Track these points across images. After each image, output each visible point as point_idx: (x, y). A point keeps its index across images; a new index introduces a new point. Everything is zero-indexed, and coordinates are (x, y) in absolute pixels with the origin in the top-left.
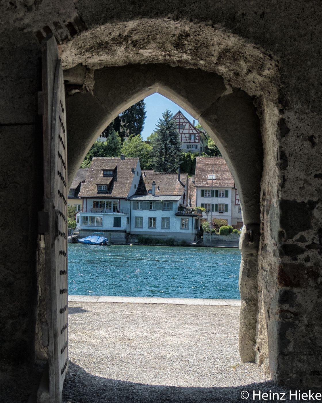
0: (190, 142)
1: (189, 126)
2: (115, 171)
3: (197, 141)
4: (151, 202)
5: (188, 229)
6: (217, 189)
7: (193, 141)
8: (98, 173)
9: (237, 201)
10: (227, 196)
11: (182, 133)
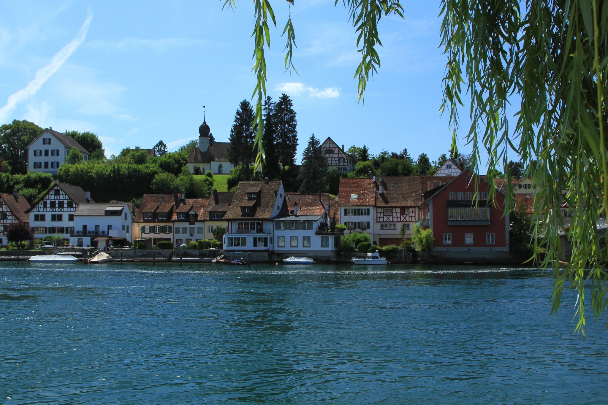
0: (339, 165)
1: (338, 150)
2: (259, 194)
3: (346, 164)
4: (292, 222)
5: (328, 247)
6: (359, 208)
7: (343, 164)
8: (243, 196)
9: (378, 219)
10: (368, 214)
11: (332, 157)
